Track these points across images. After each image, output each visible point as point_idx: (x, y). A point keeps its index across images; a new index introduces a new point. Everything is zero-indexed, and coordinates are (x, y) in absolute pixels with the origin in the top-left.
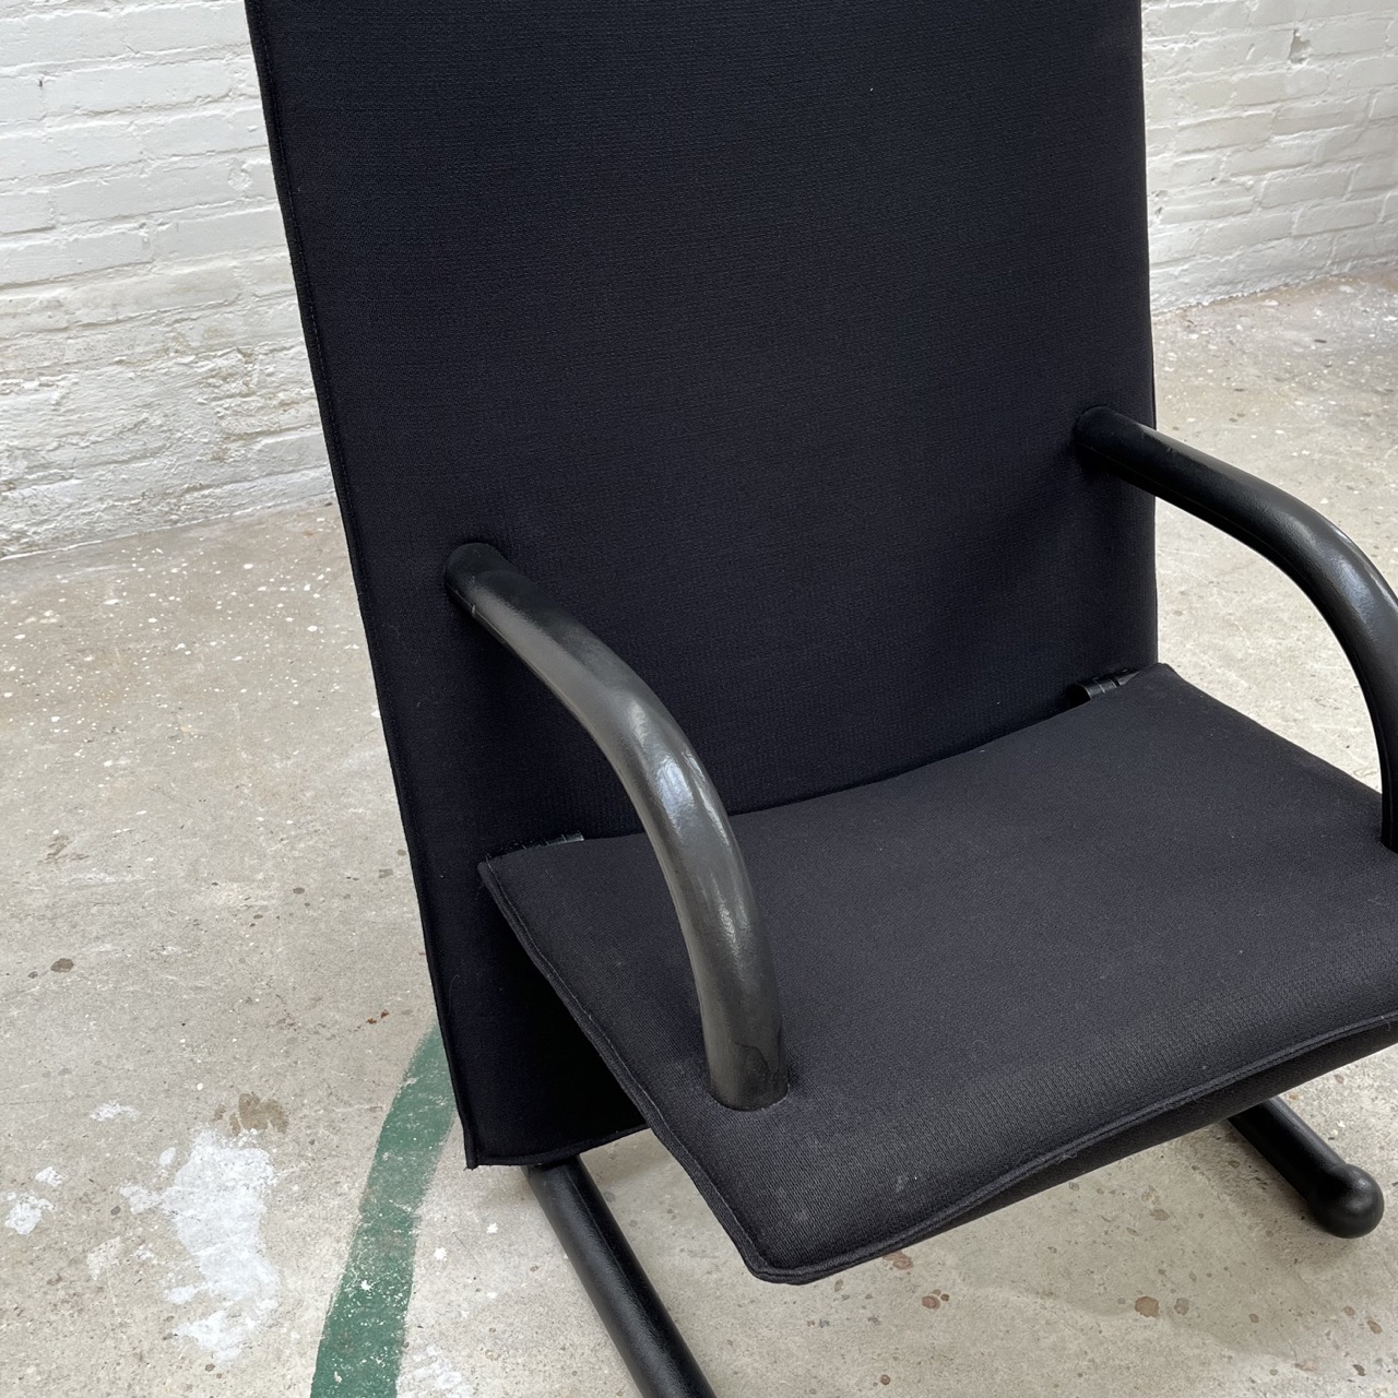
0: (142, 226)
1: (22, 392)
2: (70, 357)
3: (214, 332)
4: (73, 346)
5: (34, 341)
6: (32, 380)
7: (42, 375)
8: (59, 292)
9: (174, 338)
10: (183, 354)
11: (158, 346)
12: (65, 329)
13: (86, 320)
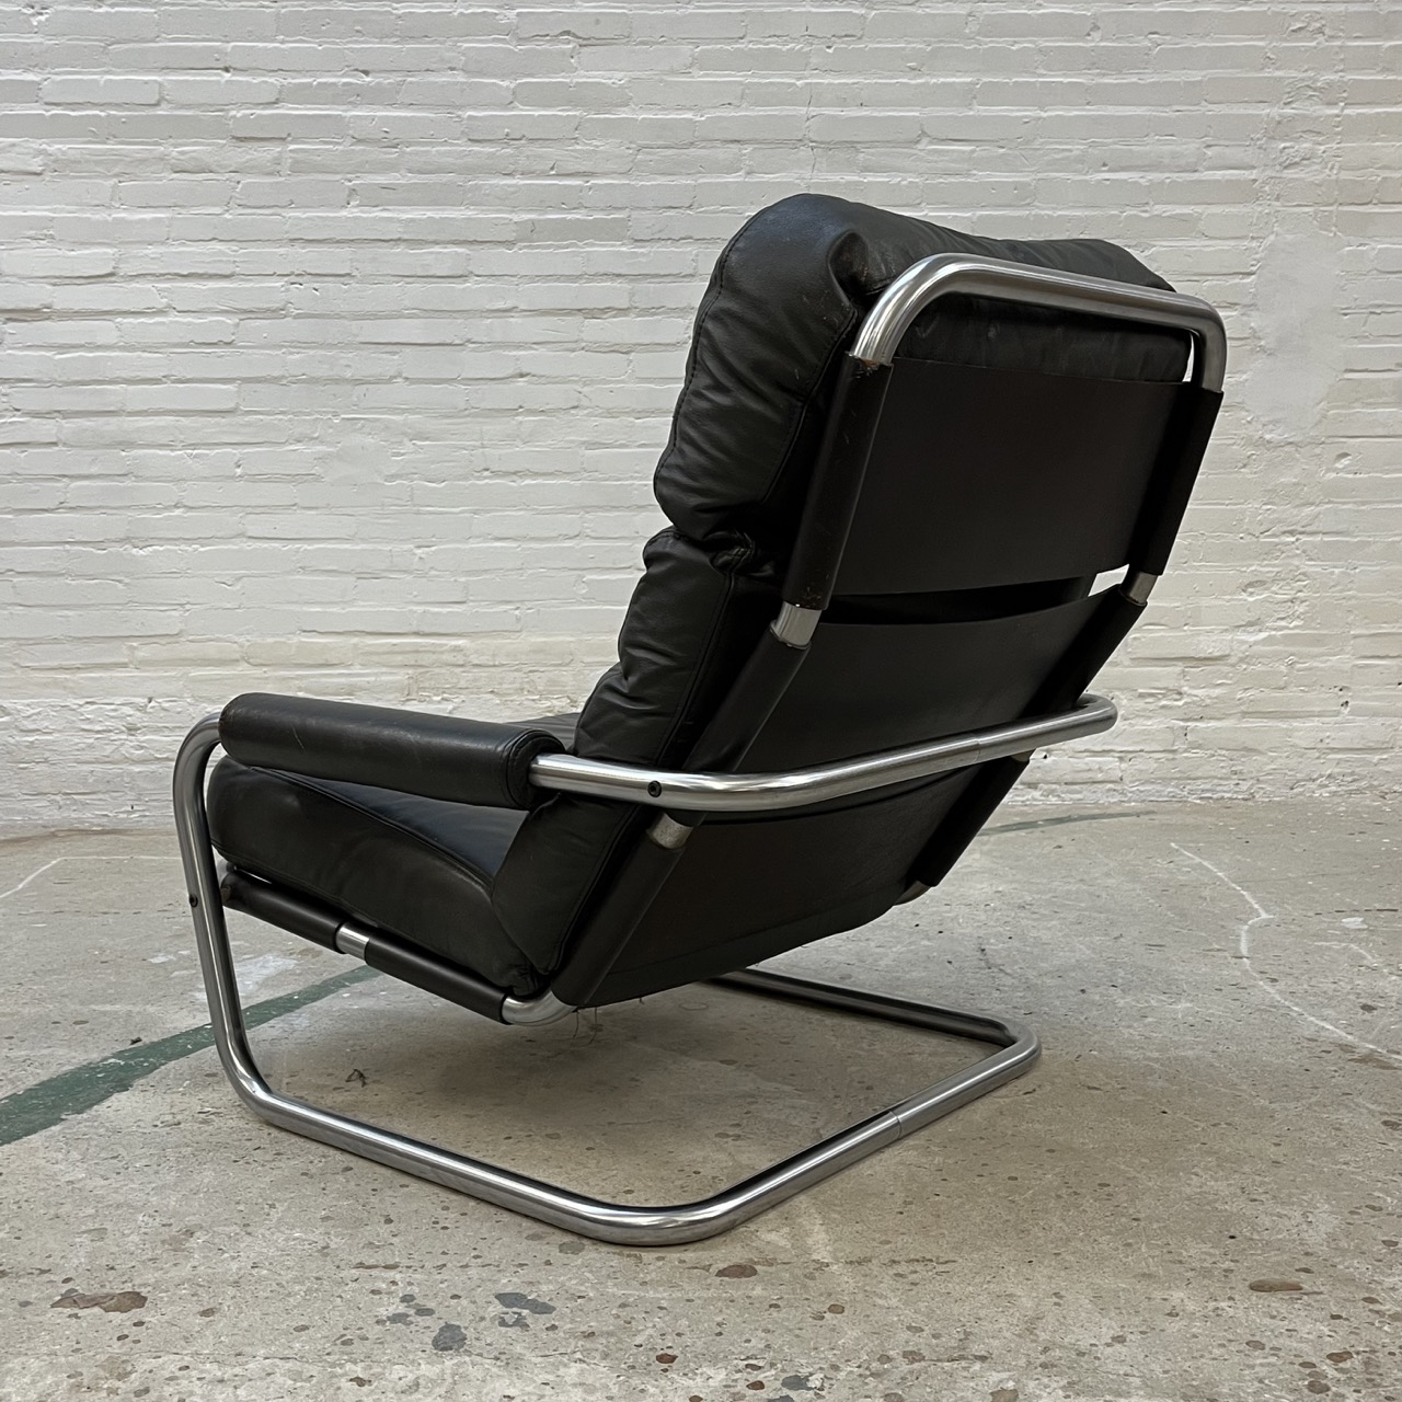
0: (517, 608)
1: (429, 702)
2: (462, 684)
3: (553, 682)
4: (464, 678)
5: (443, 671)
6: (438, 695)
7: (444, 692)
8: (461, 642)
9: (528, 682)
10: (533, 693)
11: (517, 685)
12: (462, 666)
13: (476, 662)
